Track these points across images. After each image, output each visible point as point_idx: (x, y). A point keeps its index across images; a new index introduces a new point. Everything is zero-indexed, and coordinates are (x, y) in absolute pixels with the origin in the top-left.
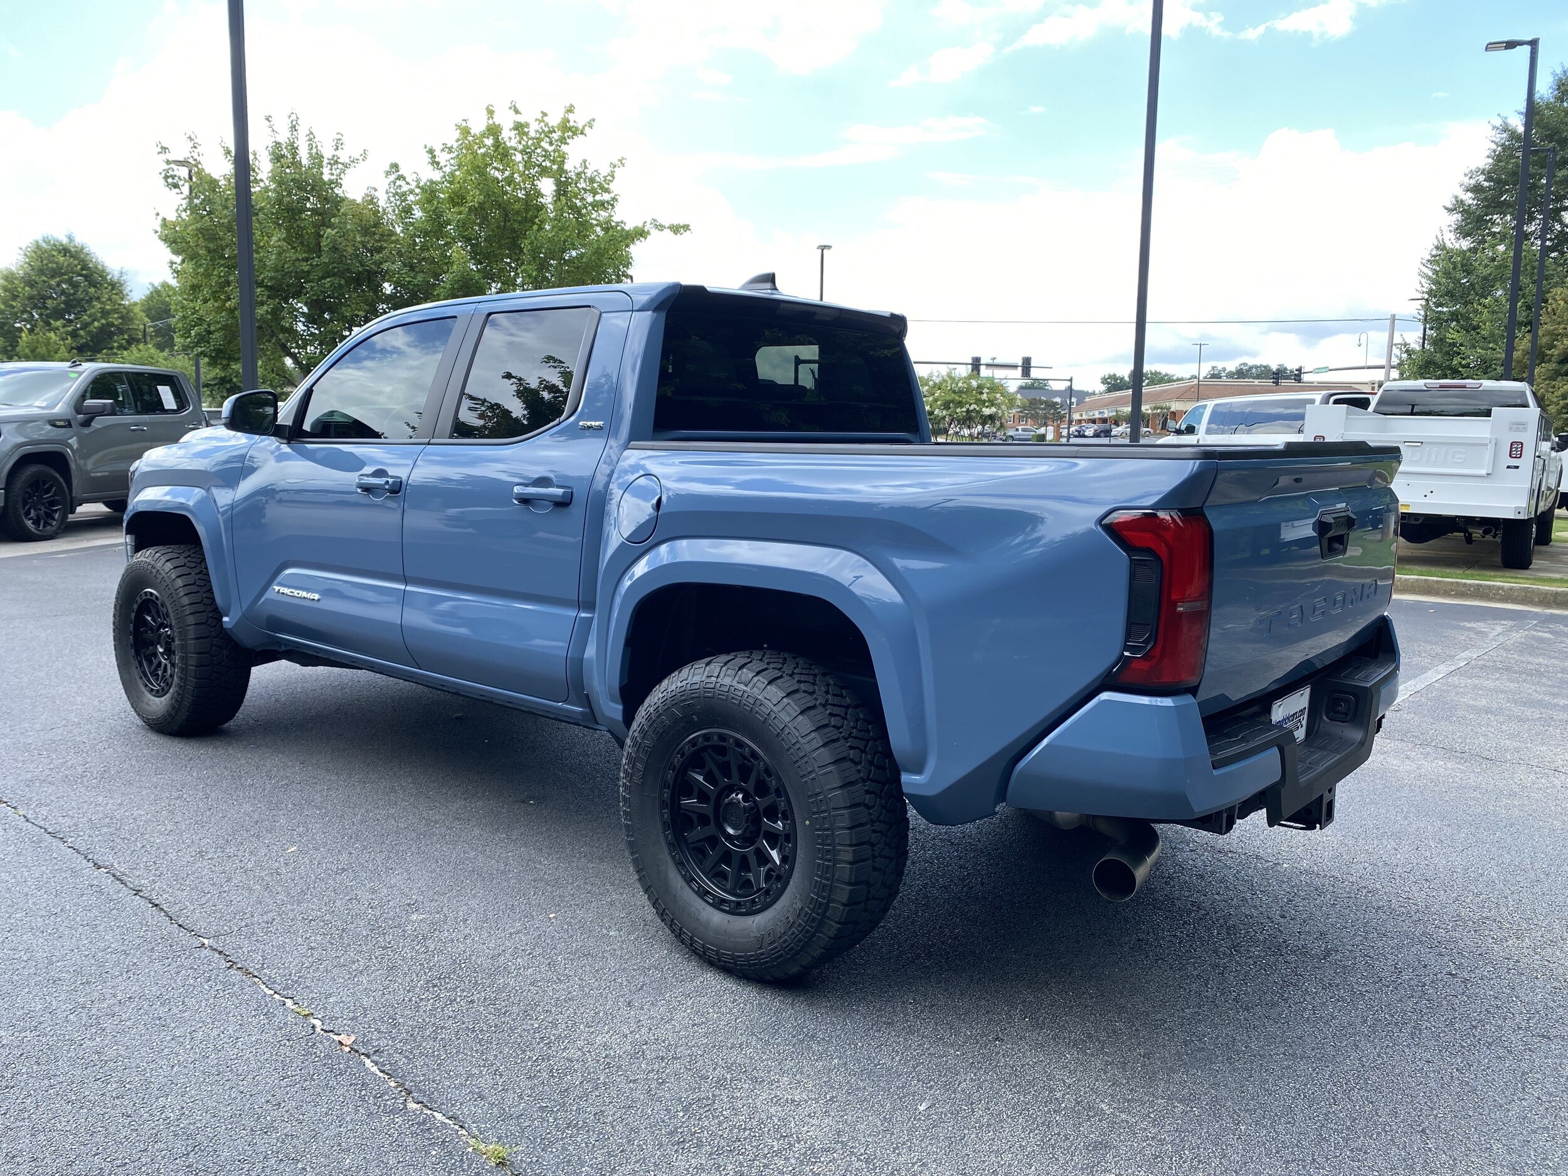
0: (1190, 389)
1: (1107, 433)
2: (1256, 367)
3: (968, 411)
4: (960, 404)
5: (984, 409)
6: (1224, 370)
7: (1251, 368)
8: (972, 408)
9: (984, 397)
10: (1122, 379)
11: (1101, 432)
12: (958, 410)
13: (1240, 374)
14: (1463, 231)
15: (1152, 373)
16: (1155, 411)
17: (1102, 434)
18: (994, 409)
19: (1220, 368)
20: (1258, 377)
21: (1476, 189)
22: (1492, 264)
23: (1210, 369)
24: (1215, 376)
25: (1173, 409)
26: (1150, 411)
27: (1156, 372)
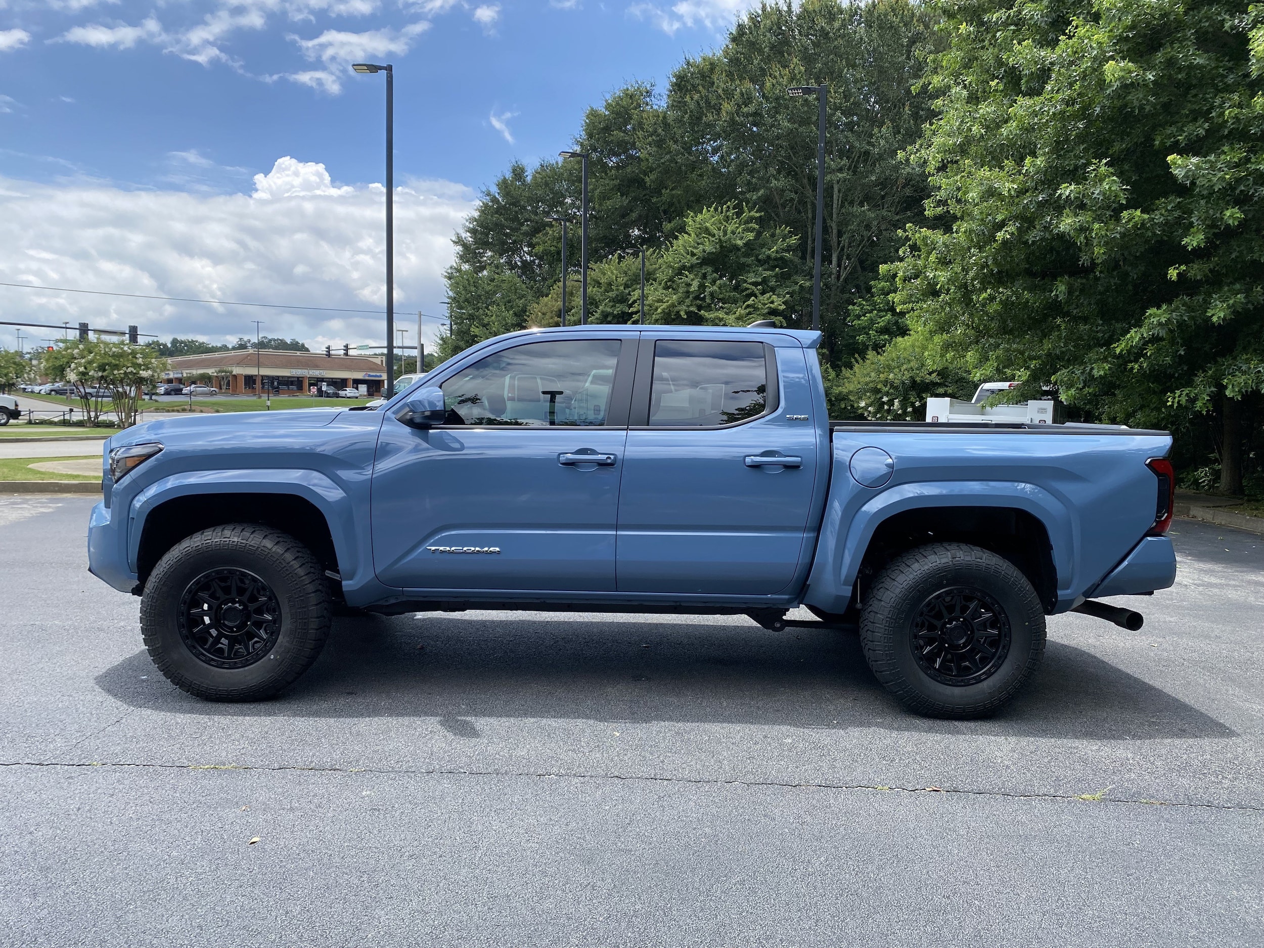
0: (247, 357)
1: (178, 392)
2: (275, 340)
3: (125, 373)
4: (117, 367)
5: (141, 372)
6: (249, 341)
7: (270, 340)
8: (129, 370)
9: (140, 361)
10: (165, 345)
11: (172, 390)
12: (116, 372)
13: (261, 345)
14: (463, 258)
15: (189, 342)
16: (220, 374)
17: (173, 393)
18: (150, 372)
19: (245, 339)
20: (276, 348)
21: (473, 232)
22: (492, 283)
23: (238, 340)
24: (242, 346)
25: (234, 373)
26: (215, 374)
27: (192, 341)
